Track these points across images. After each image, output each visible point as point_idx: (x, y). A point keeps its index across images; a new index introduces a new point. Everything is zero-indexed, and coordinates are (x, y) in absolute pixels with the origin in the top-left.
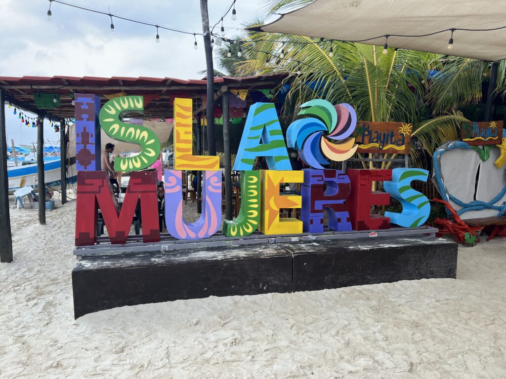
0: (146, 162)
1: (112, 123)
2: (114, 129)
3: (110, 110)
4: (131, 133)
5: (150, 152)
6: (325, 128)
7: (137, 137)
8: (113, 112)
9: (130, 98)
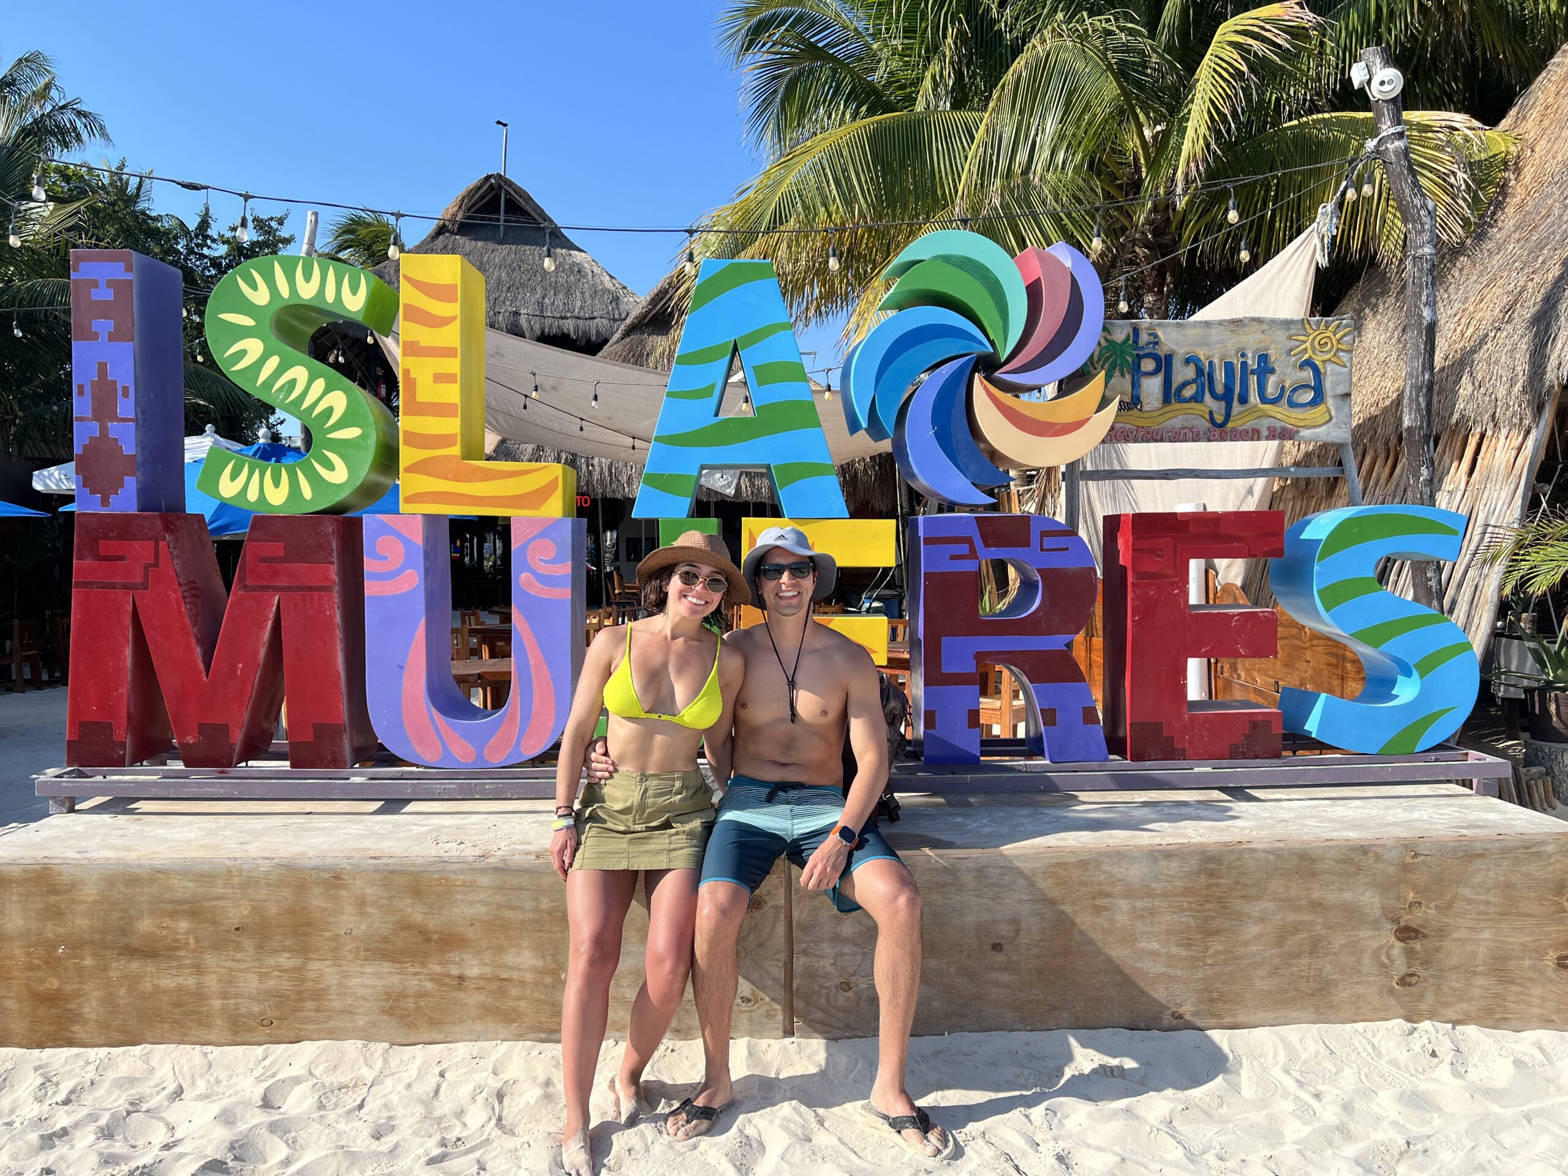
0: (307, 492)
1: (244, 332)
2: (243, 353)
3: (255, 288)
4: (292, 383)
5: (330, 467)
6: (981, 343)
7: (307, 403)
8: (261, 296)
9: (331, 269)
